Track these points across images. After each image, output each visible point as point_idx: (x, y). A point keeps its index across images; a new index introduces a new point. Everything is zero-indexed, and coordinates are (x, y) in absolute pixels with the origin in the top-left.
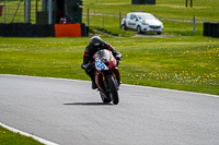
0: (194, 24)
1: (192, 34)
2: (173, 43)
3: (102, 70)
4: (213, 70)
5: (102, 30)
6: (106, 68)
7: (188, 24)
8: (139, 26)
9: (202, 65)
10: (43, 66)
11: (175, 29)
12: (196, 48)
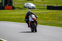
0: (44, 6)
1: (44, 9)
2: (38, 11)
3: (32, 21)
4: (50, 19)
5: (18, 8)
6: (33, 20)
7: (43, 6)
8: (29, 7)
9: (46, 18)
10: (1, 18)
11: (39, 8)
12: (45, 13)
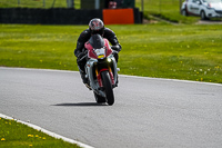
5: (159, 16)
8: (203, 11)
